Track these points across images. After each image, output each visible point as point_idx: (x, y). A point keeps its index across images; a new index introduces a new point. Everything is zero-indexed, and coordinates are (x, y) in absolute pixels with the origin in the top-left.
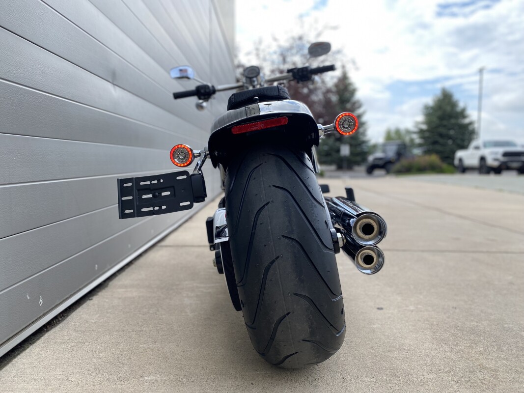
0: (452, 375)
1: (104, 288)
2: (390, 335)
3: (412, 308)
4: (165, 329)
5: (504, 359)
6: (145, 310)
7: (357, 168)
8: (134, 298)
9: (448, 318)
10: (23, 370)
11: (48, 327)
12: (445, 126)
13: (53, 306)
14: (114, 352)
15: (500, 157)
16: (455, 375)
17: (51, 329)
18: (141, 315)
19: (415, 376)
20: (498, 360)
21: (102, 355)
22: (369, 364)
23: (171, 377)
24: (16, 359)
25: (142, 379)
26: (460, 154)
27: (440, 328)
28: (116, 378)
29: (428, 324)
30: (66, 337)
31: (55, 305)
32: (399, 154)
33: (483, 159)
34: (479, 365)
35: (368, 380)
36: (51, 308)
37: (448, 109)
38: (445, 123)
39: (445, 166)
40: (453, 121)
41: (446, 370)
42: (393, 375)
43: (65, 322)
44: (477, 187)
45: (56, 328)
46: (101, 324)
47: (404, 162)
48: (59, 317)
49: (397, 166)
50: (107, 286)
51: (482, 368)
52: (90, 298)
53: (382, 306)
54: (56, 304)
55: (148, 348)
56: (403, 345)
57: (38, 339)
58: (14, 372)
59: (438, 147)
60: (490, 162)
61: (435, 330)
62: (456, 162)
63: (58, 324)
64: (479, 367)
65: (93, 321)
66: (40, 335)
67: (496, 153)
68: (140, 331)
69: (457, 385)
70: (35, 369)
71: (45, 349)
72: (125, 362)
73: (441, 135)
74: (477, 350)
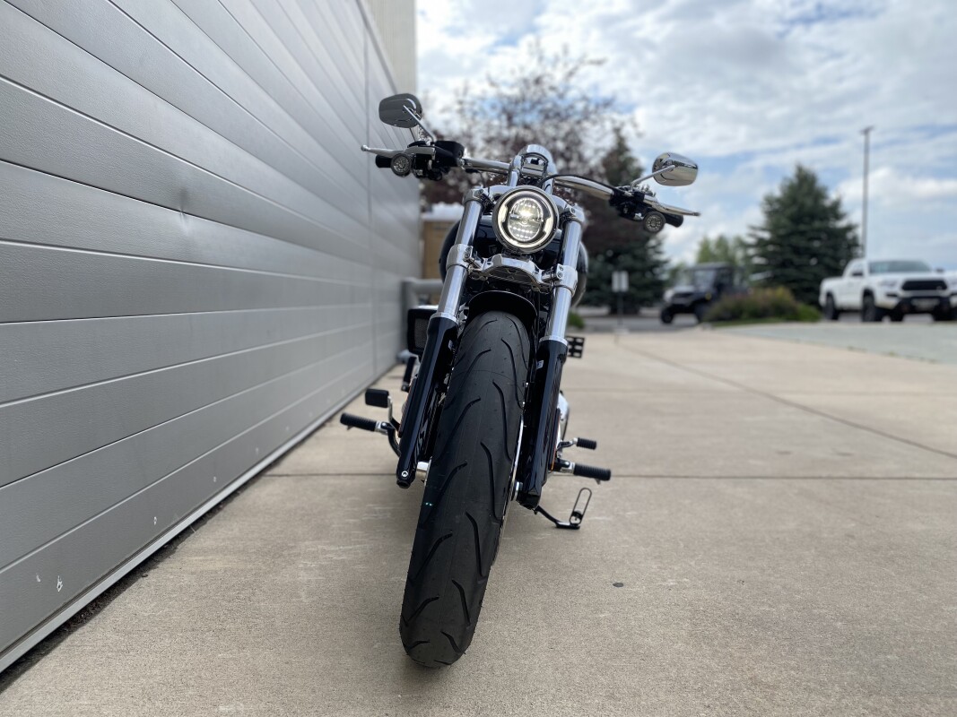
0: (703, 695)
1: (168, 556)
2: (622, 630)
3: (671, 583)
4: (262, 626)
5: (792, 669)
6: (232, 593)
7: (645, 311)
8: (216, 572)
9: (726, 599)
10: (29, 697)
11: (72, 626)
12: (802, 233)
13: (80, 591)
14: (175, 666)
15: (898, 290)
16: (708, 695)
17: (76, 628)
18: (224, 603)
19: (644, 697)
20: (783, 669)
21: (156, 671)
22: (577, 680)
23: (262, 706)
24: (19, 680)
25: (216, 710)
26: (828, 285)
27: (707, 616)
28: (175, 710)
29: (690, 611)
30: (100, 643)
31: (84, 588)
32: (720, 287)
33: (868, 294)
34: (751, 679)
35: (570, 705)
36: (76, 594)
37: (809, 202)
38: (802, 227)
39: (801, 306)
40: (817, 224)
41: (696, 688)
42: (612, 696)
43: (99, 616)
44: (851, 349)
45: (85, 627)
46: (158, 619)
47: (728, 301)
48: (90, 609)
49: (716, 308)
50: (173, 552)
51: (755, 681)
52: (144, 574)
53: (623, 581)
54: (86, 586)
55: (230, 659)
56: (640, 646)
57: (55, 647)
58: (16, 701)
59: (791, 272)
60: (881, 299)
61: (698, 622)
62: (823, 300)
63: (89, 620)
64: (749, 682)
65: (146, 615)
66: (59, 639)
67: (892, 284)
68: (221, 630)
69: (707, 711)
70: (49, 697)
71: (65, 663)
72: (192, 682)
73: (797, 251)
74: (754, 654)
